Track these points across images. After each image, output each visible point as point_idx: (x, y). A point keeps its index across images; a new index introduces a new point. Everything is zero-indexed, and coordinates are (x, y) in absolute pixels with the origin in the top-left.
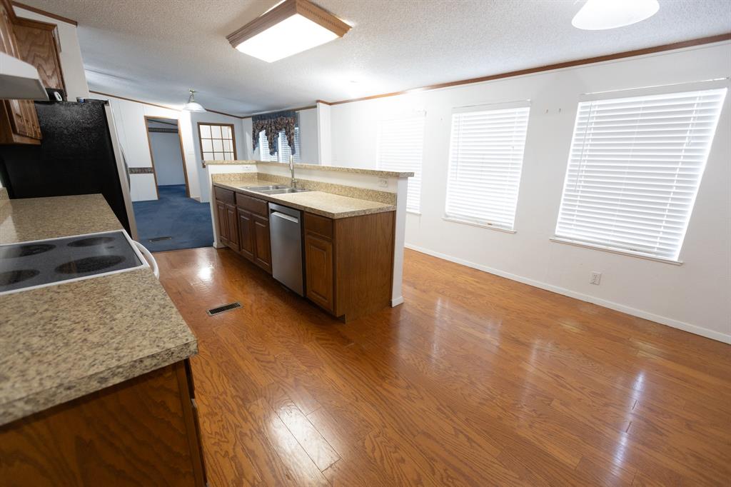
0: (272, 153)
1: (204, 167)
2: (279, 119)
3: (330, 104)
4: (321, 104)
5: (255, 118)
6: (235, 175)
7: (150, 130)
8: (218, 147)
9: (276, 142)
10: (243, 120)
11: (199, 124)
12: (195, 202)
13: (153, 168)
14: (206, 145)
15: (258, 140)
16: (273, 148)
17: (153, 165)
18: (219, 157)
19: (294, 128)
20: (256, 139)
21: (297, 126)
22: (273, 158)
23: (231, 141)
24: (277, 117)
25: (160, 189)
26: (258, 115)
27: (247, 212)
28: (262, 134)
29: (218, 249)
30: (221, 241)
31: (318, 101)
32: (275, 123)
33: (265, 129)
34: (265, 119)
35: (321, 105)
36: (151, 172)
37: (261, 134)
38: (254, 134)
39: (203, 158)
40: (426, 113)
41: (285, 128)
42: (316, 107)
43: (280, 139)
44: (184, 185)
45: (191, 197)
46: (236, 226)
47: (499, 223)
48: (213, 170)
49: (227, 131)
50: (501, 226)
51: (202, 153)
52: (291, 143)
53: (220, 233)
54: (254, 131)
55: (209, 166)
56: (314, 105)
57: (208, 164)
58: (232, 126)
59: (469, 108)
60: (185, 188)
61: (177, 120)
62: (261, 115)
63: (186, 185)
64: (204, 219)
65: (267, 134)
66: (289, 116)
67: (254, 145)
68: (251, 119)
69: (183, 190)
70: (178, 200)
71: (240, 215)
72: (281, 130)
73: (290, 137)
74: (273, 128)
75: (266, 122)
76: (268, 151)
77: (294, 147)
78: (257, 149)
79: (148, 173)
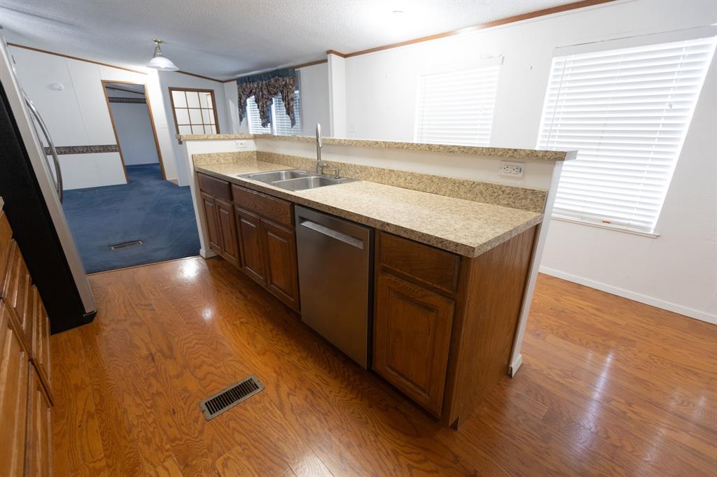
0: (264, 125)
1: (180, 143)
2: (272, 80)
3: (345, 56)
4: (333, 56)
5: (240, 81)
6: (225, 155)
7: (111, 100)
8: (196, 118)
9: (270, 110)
10: (225, 84)
11: (171, 89)
12: (172, 185)
13: (118, 145)
14: (181, 116)
15: (245, 108)
16: (266, 118)
17: (118, 142)
18: (198, 130)
19: (293, 92)
20: (242, 107)
21: (297, 89)
22: (267, 130)
23: (212, 111)
24: (269, 78)
25: (129, 170)
26: (245, 77)
27: (253, 215)
28: (250, 101)
29: (206, 259)
30: (211, 248)
31: (330, 52)
32: (268, 85)
33: (255, 94)
34: (253, 81)
35: (333, 58)
36: (116, 151)
37: (248, 100)
38: (240, 102)
39: (178, 132)
40: (503, 58)
41: (282, 92)
42: (326, 61)
43: (273, 107)
44: (158, 164)
45: (168, 179)
46: (234, 232)
47: (627, 222)
48: (193, 148)
49: (206, 99)
50: (629, 225)
51: (177, 125)
52: (289, 111)
53: (210, 238)
54: (240, 98)
55: (188, 143)
56: (323, 58)
57: (186, 140)
58: (212, 92)
59: (584, 46)
60: (159, 167)
61: (143, 86)
62: (249, 77)
63: (160, 164)
64: (184, 209)
65: (257, 101)
66: (287, 75)
67: (240, 116)
68: (235, 82)
69: (156, 170)
70: (151, 184)
71: (240, 217)
72: (276, 94)
73: (288, 104)
74: (265, 92)
75: (256, 86)
76: (259, 122)
77: (294, 116)
78: (244, 119)
79: (112, 151)
